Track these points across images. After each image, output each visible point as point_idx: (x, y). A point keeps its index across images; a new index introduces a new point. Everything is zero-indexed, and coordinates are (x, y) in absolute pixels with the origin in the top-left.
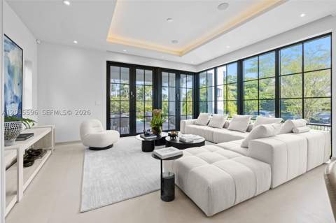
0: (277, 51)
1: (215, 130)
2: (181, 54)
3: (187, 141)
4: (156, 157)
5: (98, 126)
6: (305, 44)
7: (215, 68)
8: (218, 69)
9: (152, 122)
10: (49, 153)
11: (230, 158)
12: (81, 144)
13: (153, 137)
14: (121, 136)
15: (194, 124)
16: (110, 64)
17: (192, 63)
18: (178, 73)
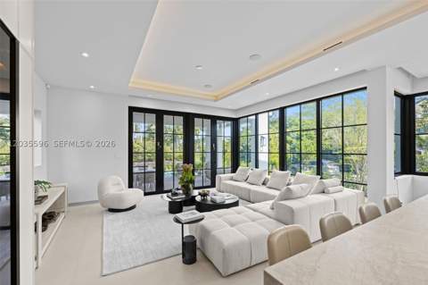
0: (318, 101)
1: (253, 188)
2: (217, 99)
3: (218, 201)
4: (177, 221)
5: (118, 184)
6: (345, 96)
7: (256, 115)
8: (260, 116)
9: (181, 179)
10: (62, 216)
11: (253, 221)
12: (99, 205)
13: (181, 197)
14: (146, 194)
15: (232, 179)
16: (132, 110)
17: (229, 107)
18: (214, 120)
